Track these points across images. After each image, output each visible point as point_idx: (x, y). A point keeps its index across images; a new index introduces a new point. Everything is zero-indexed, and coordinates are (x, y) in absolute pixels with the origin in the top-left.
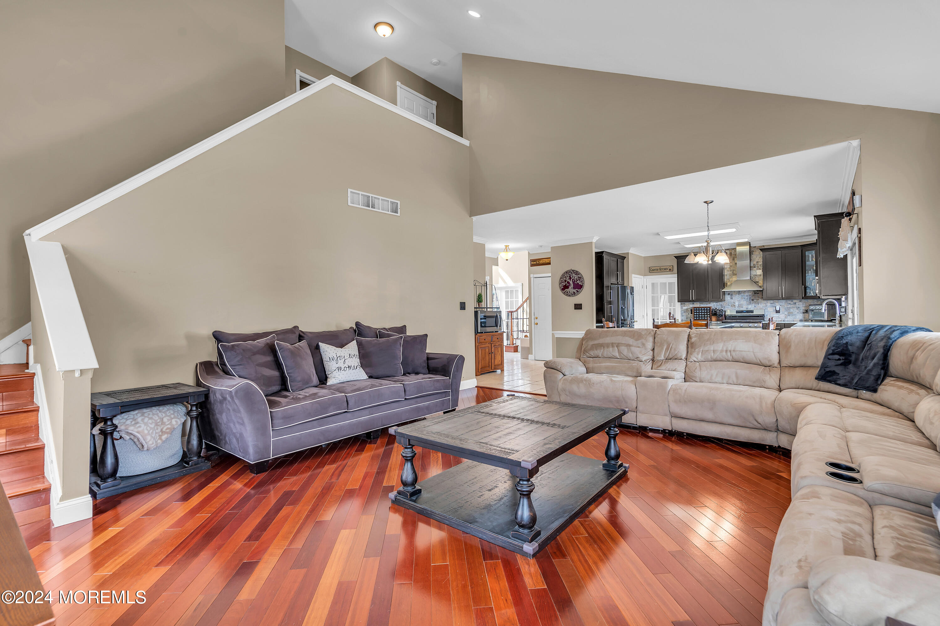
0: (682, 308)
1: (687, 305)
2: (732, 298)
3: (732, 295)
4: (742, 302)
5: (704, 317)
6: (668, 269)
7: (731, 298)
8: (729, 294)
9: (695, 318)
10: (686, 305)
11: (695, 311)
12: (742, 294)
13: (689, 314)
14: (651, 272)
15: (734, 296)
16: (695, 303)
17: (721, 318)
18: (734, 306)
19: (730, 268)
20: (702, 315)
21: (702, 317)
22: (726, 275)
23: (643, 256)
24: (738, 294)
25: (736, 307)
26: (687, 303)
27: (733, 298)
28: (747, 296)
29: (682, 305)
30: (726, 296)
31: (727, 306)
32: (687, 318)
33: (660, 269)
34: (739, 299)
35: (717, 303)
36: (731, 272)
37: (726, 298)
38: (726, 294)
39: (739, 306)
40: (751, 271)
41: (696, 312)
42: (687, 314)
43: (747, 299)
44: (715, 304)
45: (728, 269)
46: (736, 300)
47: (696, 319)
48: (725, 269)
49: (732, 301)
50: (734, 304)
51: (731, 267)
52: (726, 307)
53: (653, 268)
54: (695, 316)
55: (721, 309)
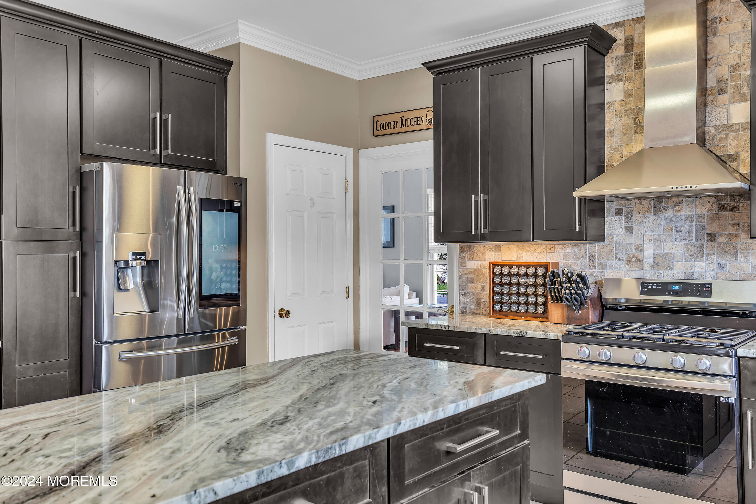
0: (463, 265)
1: (480, 255)
2: (629, 229)
3: (629, 215)
4: (667, 248)
5: (527, 304)
6: (425, 120)
7: (626, 228)
8: (619, 212)
9: (497, 307)
10: (474, 255)
11: (497, 280)
12: (670, 213)
13: (483, 288)
14: (380, 132)
15: (637, 217)
16: (502, 249)
17: (578, 313)
18: (639, 261)
19: (626, 103)
20: (518, 294)
21: (519, 304)
22: (611, 134)
23: (356, 76)
24: (656, 213)
25: (647, 267)
26: (478, 247)
27: (636, 228)
28: (689, 219)
29: (464, 254)
30: (607, 219)
31: (614, 263)
32: (478, 304)
33: (402, 122)
34: (656, 233)
35: (576, 249)
36: (628, 121)
37: (607, 227)
38: (610, 209)
39: (655, 264)
40: (708, 109)
41: (502, 284)
42: (479, 285)
43: (689, 232)
44: (568, 250)
45: (617, 107)
46: (646, 238)
47: (501, 310)
48: (606, 106)
49: (631, 240)
50: (638, 253)
51: (628, 100)
52: (607, 263)
53: (383, 120)
54: (498, 298)
55: (579, 276)
